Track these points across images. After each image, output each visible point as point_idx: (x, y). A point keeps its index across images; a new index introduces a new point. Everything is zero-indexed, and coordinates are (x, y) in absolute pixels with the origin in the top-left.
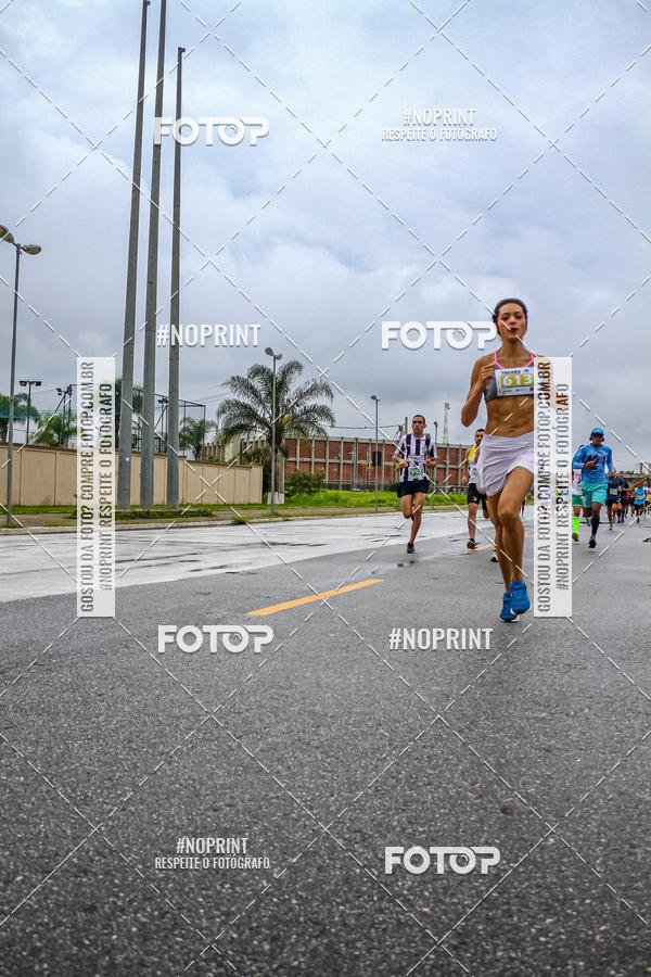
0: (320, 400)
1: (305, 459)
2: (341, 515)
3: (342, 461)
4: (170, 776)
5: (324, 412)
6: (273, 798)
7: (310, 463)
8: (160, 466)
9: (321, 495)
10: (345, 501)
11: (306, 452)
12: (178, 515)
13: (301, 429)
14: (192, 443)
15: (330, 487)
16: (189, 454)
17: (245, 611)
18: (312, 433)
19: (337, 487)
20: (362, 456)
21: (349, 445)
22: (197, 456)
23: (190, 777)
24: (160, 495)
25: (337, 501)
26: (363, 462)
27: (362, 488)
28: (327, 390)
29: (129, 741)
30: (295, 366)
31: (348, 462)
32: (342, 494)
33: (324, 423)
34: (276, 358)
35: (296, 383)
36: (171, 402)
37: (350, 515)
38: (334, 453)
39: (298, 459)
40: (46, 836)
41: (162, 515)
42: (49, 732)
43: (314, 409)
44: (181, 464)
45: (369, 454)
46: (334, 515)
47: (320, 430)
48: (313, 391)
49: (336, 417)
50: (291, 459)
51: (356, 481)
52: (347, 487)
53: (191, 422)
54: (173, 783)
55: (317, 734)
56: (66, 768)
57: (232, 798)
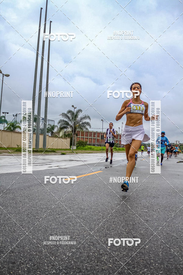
0: (87, 120)
1: (83, 137)
2: (92, 153)
3: (93, 138)
4: (39, 225)
5: (88, 124)
6: (68, 232)
7: (84, 138)
9: (86, 147)
10: (93, 149)
11: (83, 135)
12: (47, 151)
13: (81, 128)
14: (51, 131)
15: (89, 145)
16: (50, 134)
18: (84, 130)
19: (91, 145)
20: (98, 136)
21: (95, 133)
22: (52, 135)
23: (45, 226)
24: (41, 146)
25: (91, 149)
26: (99, 138)
27: (98, 145)
28: (89, 118)
29: (28, 215)
30: (80, 111)
31: (94, 138)
32: (93, 147)
33: (88, 127)
34: (75, 108)
35: (80, 116)
36: (45, 119)
37: (94, 153)
38: (91, 135)
39: (80, 137)
40: (2, 241)
41: (41, 151)
43: (85, 123)
44: (47, 137)
45: (100, 136)
46: (90, 153)
47: (87, 129)
48: (85, 117)
49: (91, 125)
50: (78, 137)
51: (96, 143)
52: (94, 145)
53: (51, 125)
54: (40, 227)
56: (9, 222)
57: (56, 232)
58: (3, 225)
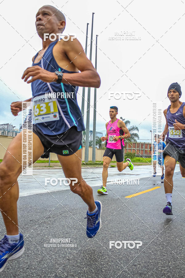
0: (135, 132)
1: (130, 148)
2: (141, 165)
3: (140, 149)
4: (118, 253)
5: (136, 135)
6: (151, 262)
7: (131, 149)
8: (90, 150)
9: (135, 159)
10: (142, 161)
11: (130, 146)
12: (96, 164)
13: (129, 140)
14: (98, 144)
15: (137, 156)
16: (98, 147)
17: (124, 196)
18: (133, 141)
19: (139, 157)
20: (146, 148)
21: (142, 144)
22: (100, 147)
23: (124, 253)
24: (90, 158)
25: (139, 161)
26: (146, 149)
27: (146, 157)
28: (137, 129)
29: (103, 240)
30: (128, 122)
31: (142, 149)
32: (141, 158)
33: (136, 138)
34: (123, 120)
35: (128, 127)
36: (94, 132)
37: (144, 165)
38: (138, 147)
39: (128, 148)
40: (87, 272)
41: (91, 164)
42: (79, 235)
43: (133, 134)
44: (96, 149)
45: (148, 147)
46: (139, 165)
47: (135, 140)
48: (133, 129)
49: (139, 137)
50: (126, 148)
51: (144, 155)
53: (98, 138)
54: (119, 255)
55: (158, 240)
56: (87, 248)
57: (139, 261)
58: (82, 252)
